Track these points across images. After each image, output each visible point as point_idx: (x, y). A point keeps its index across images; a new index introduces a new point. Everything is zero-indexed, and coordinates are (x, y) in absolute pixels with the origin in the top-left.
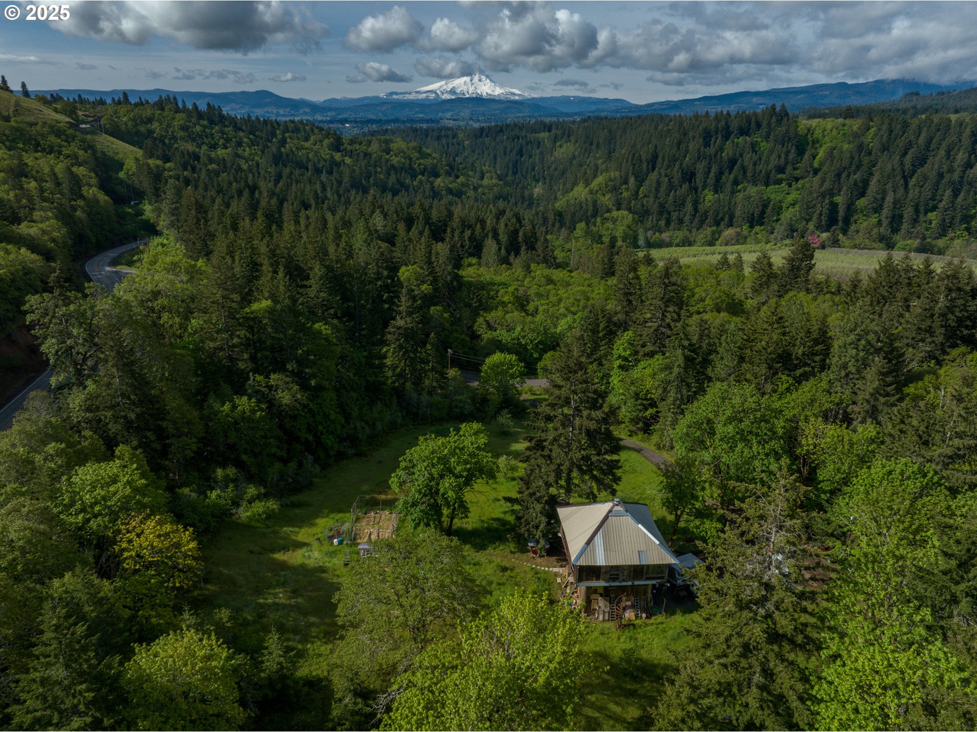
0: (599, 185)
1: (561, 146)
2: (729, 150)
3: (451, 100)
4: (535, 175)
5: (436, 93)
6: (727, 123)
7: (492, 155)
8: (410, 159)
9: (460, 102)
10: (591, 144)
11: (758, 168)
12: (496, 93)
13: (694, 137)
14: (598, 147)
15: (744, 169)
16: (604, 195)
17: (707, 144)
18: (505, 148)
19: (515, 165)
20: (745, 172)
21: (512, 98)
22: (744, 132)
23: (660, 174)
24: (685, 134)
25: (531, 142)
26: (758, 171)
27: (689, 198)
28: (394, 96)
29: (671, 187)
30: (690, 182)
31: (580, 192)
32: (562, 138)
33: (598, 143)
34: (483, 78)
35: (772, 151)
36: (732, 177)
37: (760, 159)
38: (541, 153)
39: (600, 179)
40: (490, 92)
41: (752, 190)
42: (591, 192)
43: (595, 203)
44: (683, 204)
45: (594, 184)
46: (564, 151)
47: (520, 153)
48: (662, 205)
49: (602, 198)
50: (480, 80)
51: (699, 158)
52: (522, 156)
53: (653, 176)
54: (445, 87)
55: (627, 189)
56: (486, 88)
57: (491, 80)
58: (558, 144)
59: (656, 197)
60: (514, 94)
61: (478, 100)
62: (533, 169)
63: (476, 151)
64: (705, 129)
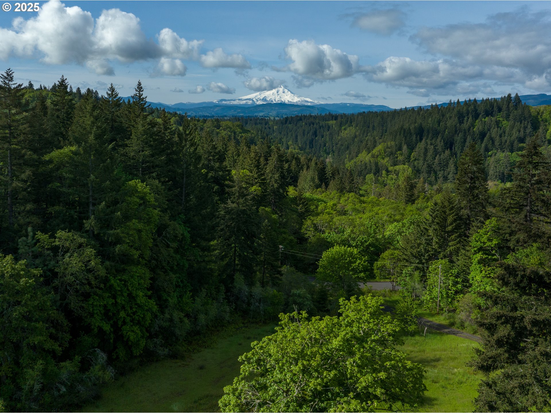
0: (379, 151)
1: (345, 129)
2: (478, 127)
3: (263, 104)
4: (326, 150)
5: (253, 100)
6: (475, 107)
7: (294, 135)
8: (235, 133)
9: (269, 105)
10: (369, 127)
11: (504, 139)
12: (295, 101)
13: (450, 117)
14: (373, 129)
15: (492, 140)
16: (383, 159)
17: (461, 122)
18: (304, 131)
19: (311, 142)
20: (493, 143)
21: (306, 104)
22: (488, 113)
23: (427, 143)
24: (443, 116)
25: (322, 126)
26: (503, 141)
27: (451, 161)
28: (224, 102)
29: (436, 153)
30: (451, 149)
31: (364, 157)
32: (345, 124)
33: (374, 126)
34: (286, 90)
35: (512, 127)
36: (483, 145)
37: (504, 132)
38: (330, 134)
39: (380, 147)
40: (290, 100)
41: (501, 155)
42: (373, 156)
43: (376, 164)
44: (447, 165)
45: (375, 151)
46: (347, 132)
47: (315, 134)
48: (429, 166)
49: (382, 161)
50: (284, 92)
51: (456, 131)
52: (316, 136)
53: (421, 145)
54: (259, 97)
55: (401, 154)
56: (288, 98)
57: (291, 92)
58: (343, 128)
59: (425, 160)
60: (308, 102)
61: (282, 105)
62: (325, 146)
63: (282, 133)
64: (459, 112)
